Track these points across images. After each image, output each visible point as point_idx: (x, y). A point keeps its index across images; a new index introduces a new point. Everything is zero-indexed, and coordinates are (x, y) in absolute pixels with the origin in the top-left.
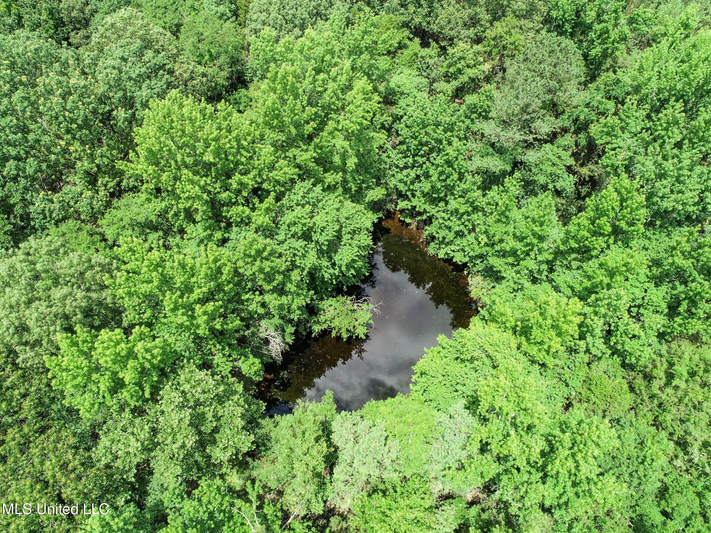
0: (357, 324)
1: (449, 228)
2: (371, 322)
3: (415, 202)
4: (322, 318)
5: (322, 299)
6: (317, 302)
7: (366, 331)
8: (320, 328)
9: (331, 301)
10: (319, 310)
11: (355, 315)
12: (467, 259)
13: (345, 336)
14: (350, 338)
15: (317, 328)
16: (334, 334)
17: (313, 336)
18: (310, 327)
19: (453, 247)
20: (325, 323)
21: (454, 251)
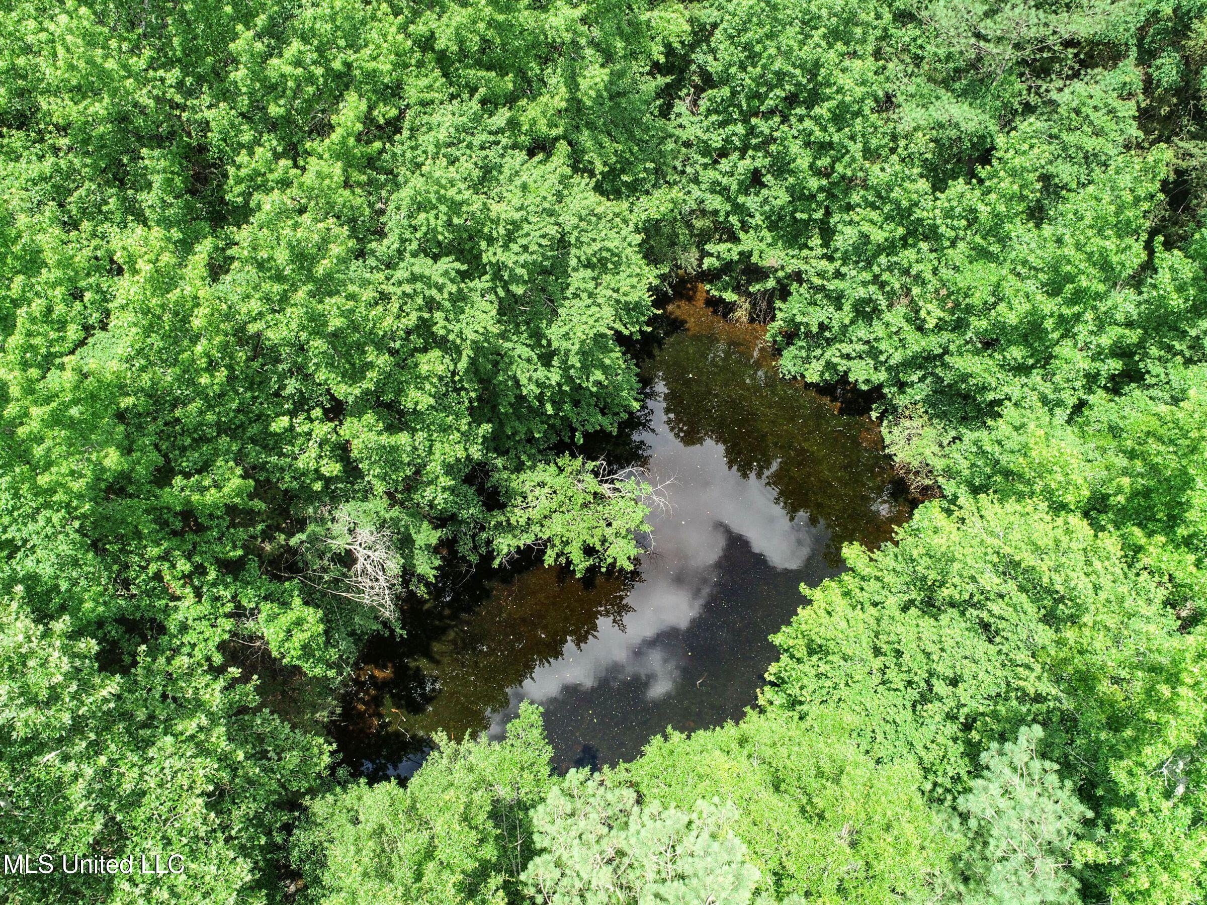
0: (609, 532)
1: (837, 300)
2: (646, 528)
3: (748, 242)
4: (518, 516)
5: (519, 468)
6: (505, 475)
7: (634, 552)
8: (515, 543)
9: (545, 473)
10: (510, 494)
11: (606, 511)
12: (882, 376)
13: (581, 564)
14: (592, 571)
15: (505, 544)
16: (549, 559)
17: (496, 564)
18: (489, 542)
19: (846, 348)
20: (525, 530)
21: (848, 357)
